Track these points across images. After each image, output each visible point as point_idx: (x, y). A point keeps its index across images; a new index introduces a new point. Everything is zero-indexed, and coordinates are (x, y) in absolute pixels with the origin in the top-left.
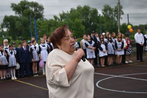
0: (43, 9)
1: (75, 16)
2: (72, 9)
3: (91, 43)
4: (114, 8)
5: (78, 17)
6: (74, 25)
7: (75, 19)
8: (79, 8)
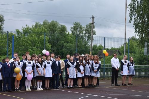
0: (3, 20)
1: (41, 32)
2: (36, 23)
3: (73, 63)
4: (85, 27)
5: (44, 33)
6: (39, 43)
7: (41, 35)
8: (45, 23)
